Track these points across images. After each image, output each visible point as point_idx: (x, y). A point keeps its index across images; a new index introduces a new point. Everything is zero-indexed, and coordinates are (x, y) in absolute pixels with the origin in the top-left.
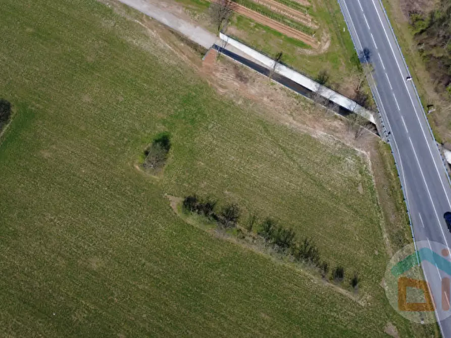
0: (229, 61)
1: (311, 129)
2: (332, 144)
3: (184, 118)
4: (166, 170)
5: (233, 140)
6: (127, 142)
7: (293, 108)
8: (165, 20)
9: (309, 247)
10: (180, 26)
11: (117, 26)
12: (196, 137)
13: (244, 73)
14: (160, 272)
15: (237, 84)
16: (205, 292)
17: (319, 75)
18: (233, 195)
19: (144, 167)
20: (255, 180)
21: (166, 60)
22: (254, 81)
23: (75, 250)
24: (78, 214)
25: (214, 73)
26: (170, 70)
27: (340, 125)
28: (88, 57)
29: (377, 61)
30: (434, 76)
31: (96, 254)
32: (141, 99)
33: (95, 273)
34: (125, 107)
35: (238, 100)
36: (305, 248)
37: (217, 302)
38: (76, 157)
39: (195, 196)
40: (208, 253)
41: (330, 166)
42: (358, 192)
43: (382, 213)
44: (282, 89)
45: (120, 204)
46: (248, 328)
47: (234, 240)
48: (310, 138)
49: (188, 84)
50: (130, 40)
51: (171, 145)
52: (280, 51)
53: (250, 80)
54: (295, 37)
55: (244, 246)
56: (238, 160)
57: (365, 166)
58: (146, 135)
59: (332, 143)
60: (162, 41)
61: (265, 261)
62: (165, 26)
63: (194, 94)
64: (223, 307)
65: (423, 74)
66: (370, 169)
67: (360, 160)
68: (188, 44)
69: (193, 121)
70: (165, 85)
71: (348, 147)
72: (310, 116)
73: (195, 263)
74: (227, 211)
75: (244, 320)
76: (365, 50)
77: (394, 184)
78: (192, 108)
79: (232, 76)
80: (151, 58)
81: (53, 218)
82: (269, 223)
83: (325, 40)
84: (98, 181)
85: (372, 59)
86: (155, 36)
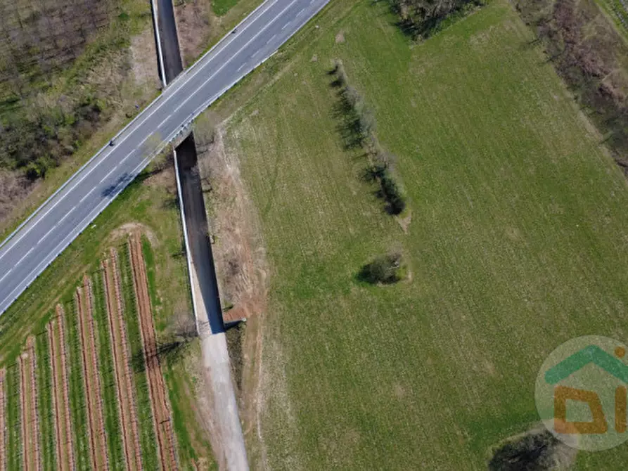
1: (233, 178)
2: (233, 154)
3: (324, 280)
6: (399, 307)
7: (225, 204)
9: (336, 112)
11: (287, 452)
12: (332, 255)
13: (226, 270)
14: (465, 185)
15: (244, 266)
17: (168, 210)
18: (352, 187)
20: (322, 182)
21: (280, 354)
22: (227, 255)
23: (525, 257)
24: (499, 284)
25: (251, 297)
26: (288, 339)
28: (355, 440)
30: (94, 129)
31: (508, 239)
32: (345, 337)
33: (519, 226)
34: (368, 343)
35: (261, 253)
36: (339, 114)
38: (460, 337)
39: (383, 211)
40: (414, 167)
41: (255, 143)
42: (259, 113)
44: (214, 227)
45: (453, 260)
48: (243, 172)
49: (286, 308)
50: (291, 418)
51: (361, 268)
52: (170, 260)
53: (229, 259)
54: (141, 258)
55: (382, 150)
56: (318, 207)
57: (231, 122)
58: (374, 297)
59: (233, 156)
60: (260, 381)
62: (238, 397)
63: (292, 294)
64: (438, 131)
65: (97, 138)
66: (230, 118)
67: (230, 128)
69: (320, 270)
70: (309, 328)
71: (224, 143)
72: (221, 186)
74: (368, 180)
76: (106, 195)
78: (308, 282)
79: (240, 277)
80: (291, 373)
81: (526, 300)
82: (346, 148)
83: (122, 231)
84: (457, 296)
85: (113, 183)
86: (261, 396)
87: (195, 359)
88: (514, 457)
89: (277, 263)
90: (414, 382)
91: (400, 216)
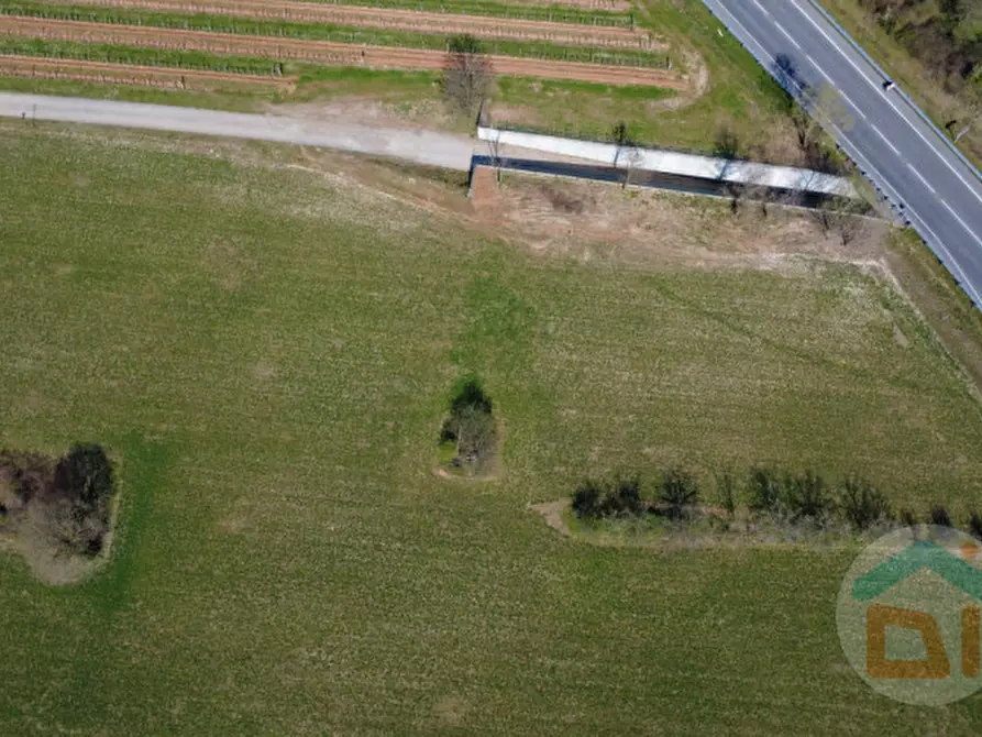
0: (524, 181)
1: (752, 256)
2: (806, 270)
3: (490, 332)
4: (504, 454)
5: (611, 339)
6: (394, 429)
7: (697, 227)
8: (351, 144)
9: (859, 493)
10: (387, 143)
11: (254, 191)
12: (532, 361)
13: (567, 193)
14: (594, 671)
15: (562, 221)
16: (703, 671)
17: (716, 140)
18: (663, 451)
19: (458, 466)
20: (693, 402)
21: (394, 225)
22: (595, 202)
23: (395, 702)
24: (364, 623)
25: (506, 215)
26: (412, 244)
27: (804, 226)
28: (225, 281)
29: (812, 71)
30: (932, 64)
31: (444, 691)
32: (380, 326)
33: (463, 731)
34: (356, 358)
35: (581, 251)
36: (854, 499)
37: (737, 681)
38: (301, 504)
39: (589, 484)
40: (670, 591)
41: (823, 317)
42: (899, 347)
43: (963, 368)
44: (656, 197)
45: (441, 563)
46: (821, 705)
47: (709, 541)
48: (758, 275)
49: (465, 258)
50: (296, 211)
51: (489, 398)
52: (616, 121)
53: (585, 202)
54: (634, 81)
55: (733, 545)
56: (640, 375)
57: (887, 289)
58: (428, 399)
59: (802, 269)
60: (366, 188)
61: (790, 558)
62: (357, 155)
63: (486, 274)
64: (751, 685)
65: (908, 66)
66: (900, 291)
67: (874, 283)
68: (424, 176)
69: (511, 333)
70: (418, 279)
71: (839, 263)
72: (739, 230)
73: (654, 620)
74: (668, 486)
75: (805, 694)
76: (779, 61)
77: (957, 303)
78: (497, 305)
79: (547, 209)
80: (360, 233)
81: (314, 654)
82: (761, 477)
83: (694, 67)
84: (374, 536)
85: (800, 73)
86: (345, 183)
87: (442, 119)
88: (91, 489)
89: (549, 270)
90: (266, 398)
91: (568, 510)
